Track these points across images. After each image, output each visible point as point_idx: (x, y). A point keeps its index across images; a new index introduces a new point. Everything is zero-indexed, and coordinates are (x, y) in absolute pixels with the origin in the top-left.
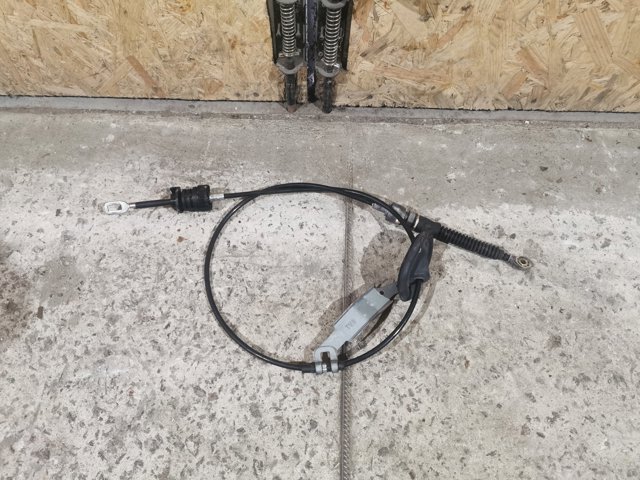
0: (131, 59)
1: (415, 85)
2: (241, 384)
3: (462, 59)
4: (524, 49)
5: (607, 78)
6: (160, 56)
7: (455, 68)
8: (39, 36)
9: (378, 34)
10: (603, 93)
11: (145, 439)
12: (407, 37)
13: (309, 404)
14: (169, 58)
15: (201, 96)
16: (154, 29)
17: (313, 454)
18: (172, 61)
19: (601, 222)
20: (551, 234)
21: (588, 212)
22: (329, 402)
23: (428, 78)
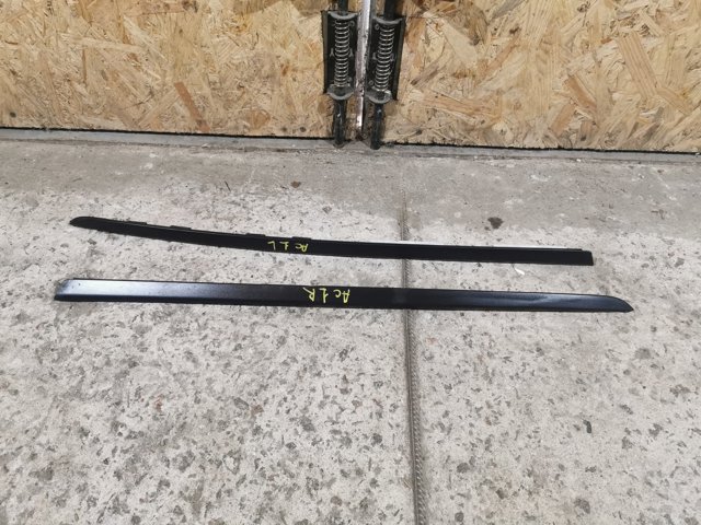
0: (180, 86)
1: (465, 119)
2: (289, 397)
3: (511, 88)
4: (571, 77)
5: (653, 112)
6: (209, 83)
7: (504, 98)
8: (87, 57)
9: (429, 59)
10: (651, 129)
11: (174, 456)
12: (457, 62)
13: (371, 417)
14: (219, 85)
15: (246, 130)
16: (208, 51)
17: (378, 470)
18: (221, 89)
19: (671, 243)
20: (621, 254)
21: (655, 234)
22: (394, 416)
23: (477, 110)
